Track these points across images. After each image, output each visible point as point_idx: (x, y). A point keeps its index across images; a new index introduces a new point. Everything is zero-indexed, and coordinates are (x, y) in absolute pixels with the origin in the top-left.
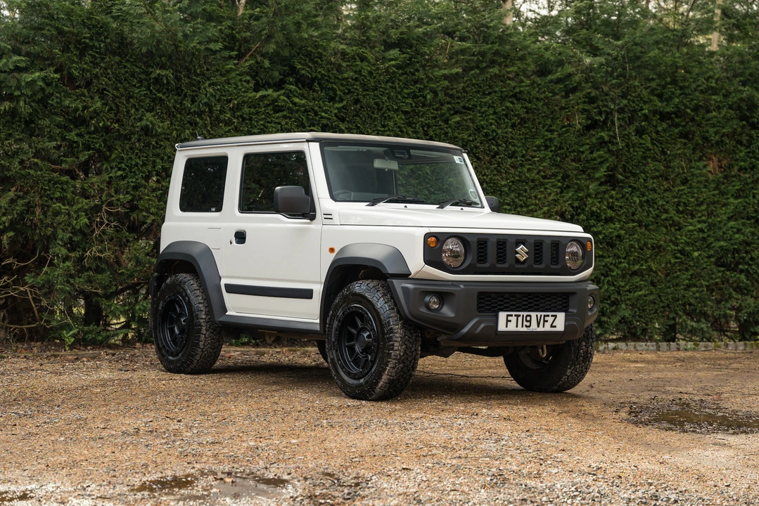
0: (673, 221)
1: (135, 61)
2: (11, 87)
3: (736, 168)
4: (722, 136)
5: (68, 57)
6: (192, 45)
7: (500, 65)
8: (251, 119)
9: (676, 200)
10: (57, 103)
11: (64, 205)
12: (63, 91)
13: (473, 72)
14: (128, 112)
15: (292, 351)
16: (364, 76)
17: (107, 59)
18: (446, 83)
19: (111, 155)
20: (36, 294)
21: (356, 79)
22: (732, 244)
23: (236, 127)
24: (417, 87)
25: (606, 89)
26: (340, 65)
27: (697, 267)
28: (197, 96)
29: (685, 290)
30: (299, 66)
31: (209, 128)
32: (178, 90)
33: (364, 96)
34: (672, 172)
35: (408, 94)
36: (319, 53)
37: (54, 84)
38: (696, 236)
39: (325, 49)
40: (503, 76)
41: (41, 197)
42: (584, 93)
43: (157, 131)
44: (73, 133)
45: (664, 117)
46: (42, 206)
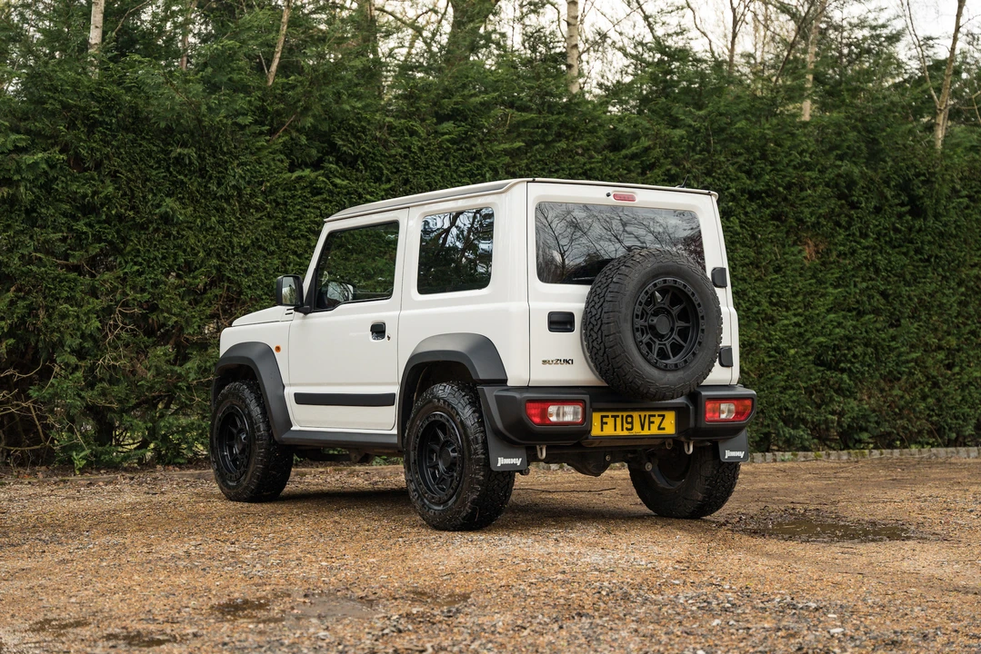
0: (766, 314)
1: (152, 138)
2: (10, 170)
3: (834, 253)
4: (818, 218)
5: (75, 135)
6: (218, 119)
7: (567, 138)
8: (285, 204)
9: (769, 290)
10: (63, 188)
11: (72, 306)
12: (69, 174)
13: (537, 147)
14: (144, 197)
15: (338, 470)
16: (413, 152)
17: (120, 137)
18: (507, 159)
19: (125, 248)
20: (40, 410)
21: (406, 157)
22: (833, 340)
23: (269, 213)
24: (474, 165)
25: (688, 165)
26: (386, 141)
27: (793, 367)
28: (224, 177)
29: (781, 392)
30: (341, 143)
31: (238, 215)
32: (202, 172)
33: (414, 175)
34: (764, 259)
35: (464, 172)
36: (362, 127)
37: (59, 166)
38: (792, 331)
39: (369, 122)
40: (572, 151)
41: (45, 298)
42: (663, 170)
43: (178, 218)
44: (82, 223)
45: (753, 196)
46: (47, 308)
